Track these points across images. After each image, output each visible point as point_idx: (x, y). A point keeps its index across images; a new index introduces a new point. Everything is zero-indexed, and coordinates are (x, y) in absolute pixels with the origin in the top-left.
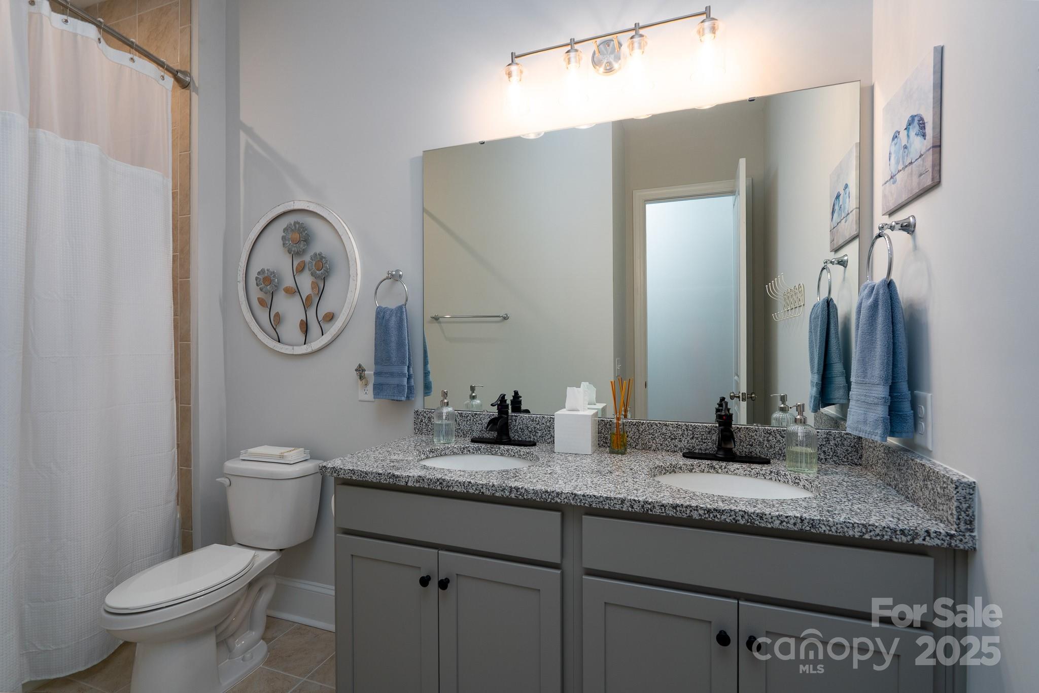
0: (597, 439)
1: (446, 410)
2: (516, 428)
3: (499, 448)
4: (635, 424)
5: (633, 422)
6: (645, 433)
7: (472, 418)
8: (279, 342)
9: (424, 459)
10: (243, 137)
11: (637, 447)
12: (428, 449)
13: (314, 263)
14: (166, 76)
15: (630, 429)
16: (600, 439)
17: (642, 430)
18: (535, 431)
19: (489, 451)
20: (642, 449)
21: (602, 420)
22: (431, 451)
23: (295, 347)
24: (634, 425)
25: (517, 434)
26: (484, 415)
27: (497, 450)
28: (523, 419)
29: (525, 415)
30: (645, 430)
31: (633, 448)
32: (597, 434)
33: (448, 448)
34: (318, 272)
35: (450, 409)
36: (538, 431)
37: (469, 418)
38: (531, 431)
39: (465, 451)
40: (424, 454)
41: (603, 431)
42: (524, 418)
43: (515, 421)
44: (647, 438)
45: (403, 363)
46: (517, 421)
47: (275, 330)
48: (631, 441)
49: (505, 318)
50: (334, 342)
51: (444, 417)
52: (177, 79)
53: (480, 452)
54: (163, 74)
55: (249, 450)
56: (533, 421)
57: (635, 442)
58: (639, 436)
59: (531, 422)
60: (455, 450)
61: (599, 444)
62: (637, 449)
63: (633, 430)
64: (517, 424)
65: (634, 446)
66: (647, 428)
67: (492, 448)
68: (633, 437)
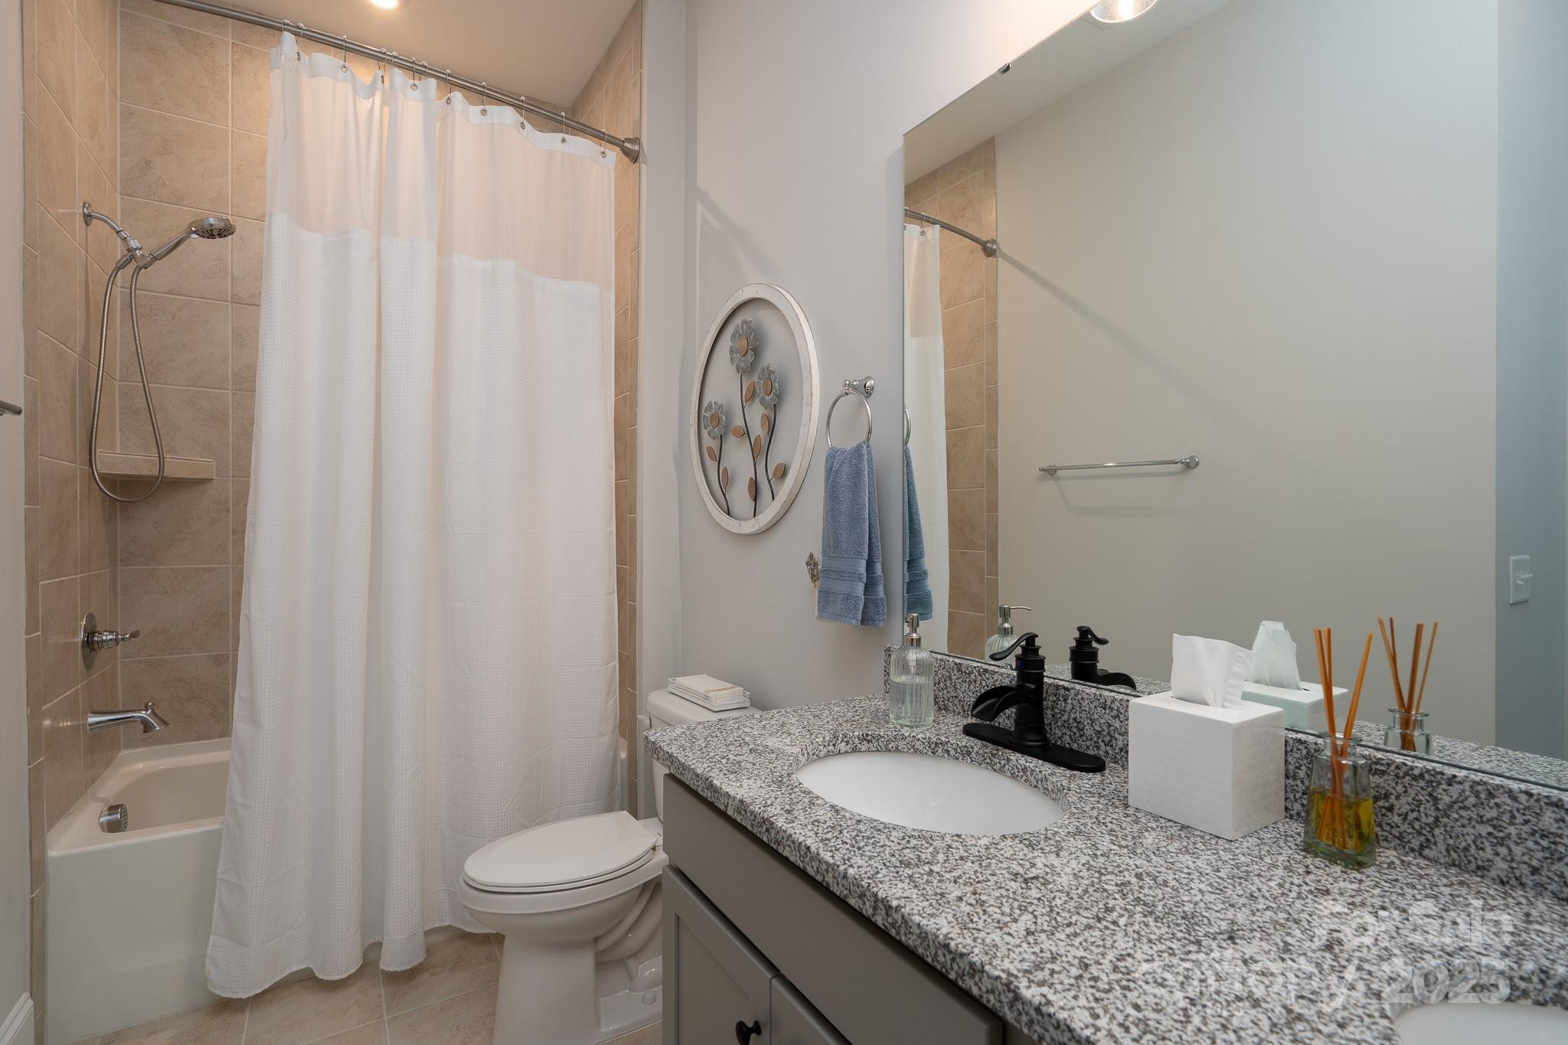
0: (1283, 794)
1: (913, 656)
2: (1066, 717)
3: (1008, 760)
4: (1421, 776)
5: (1412, 768)
6: (1464, 813)
7: (979, 678)
8: (729, 514)
9: (846, 752)
10: (699, 206)
11: (1426, 852)
12: (856, 734)
13: (762, 382)
14: (607, 151)
15: (1400, 789)
16: (1291, 796)
17: (1447, 799)
18: (1109, 734)
19: (988, 760)
20: (1447, 866)
21: (1300, 741)
22: (864, 738)
23: (742, 522)
24: (1415, 778)
25: (1068, 733)
26: (1001, 675)
27: (1003, 762)
28: (1083, 699)
29: (1088, 690)
30: (1459, 803)
31: (1413, 850)
32: (1283, 779)
33: (904, 738)
34: (767, 397)
35: (924, 655)
36: (1116, 736)
37: (972, 676)
38: (1099, 732)
39: (940, 751)
40: (847, 743)
41: (1302, 774)
42: (1085, 696)
43: (1065, 700)
44: (1469, 830)
45: (859, 554)
46: (1069, 701)
47: (724, 495)
48: (1405, 827)
49: (1190, 465)
50: (786, 516)
51: (912, 670)
52: (627, 153)
53: (969, 760)
54: (602, 149)
55: (677, 679)
56: (1105, 709)
57: (1420, 833)
58: (1437, 819)
59: (1099, 709)
60: (918, 745)
61: (1287, 809)
62: (1425, 858)
63: (1412, 792)
64: (1068, 708)
65: (1415, 844)
66: (1472, 800)
67: (994, 755)
68: (1412, 816)
